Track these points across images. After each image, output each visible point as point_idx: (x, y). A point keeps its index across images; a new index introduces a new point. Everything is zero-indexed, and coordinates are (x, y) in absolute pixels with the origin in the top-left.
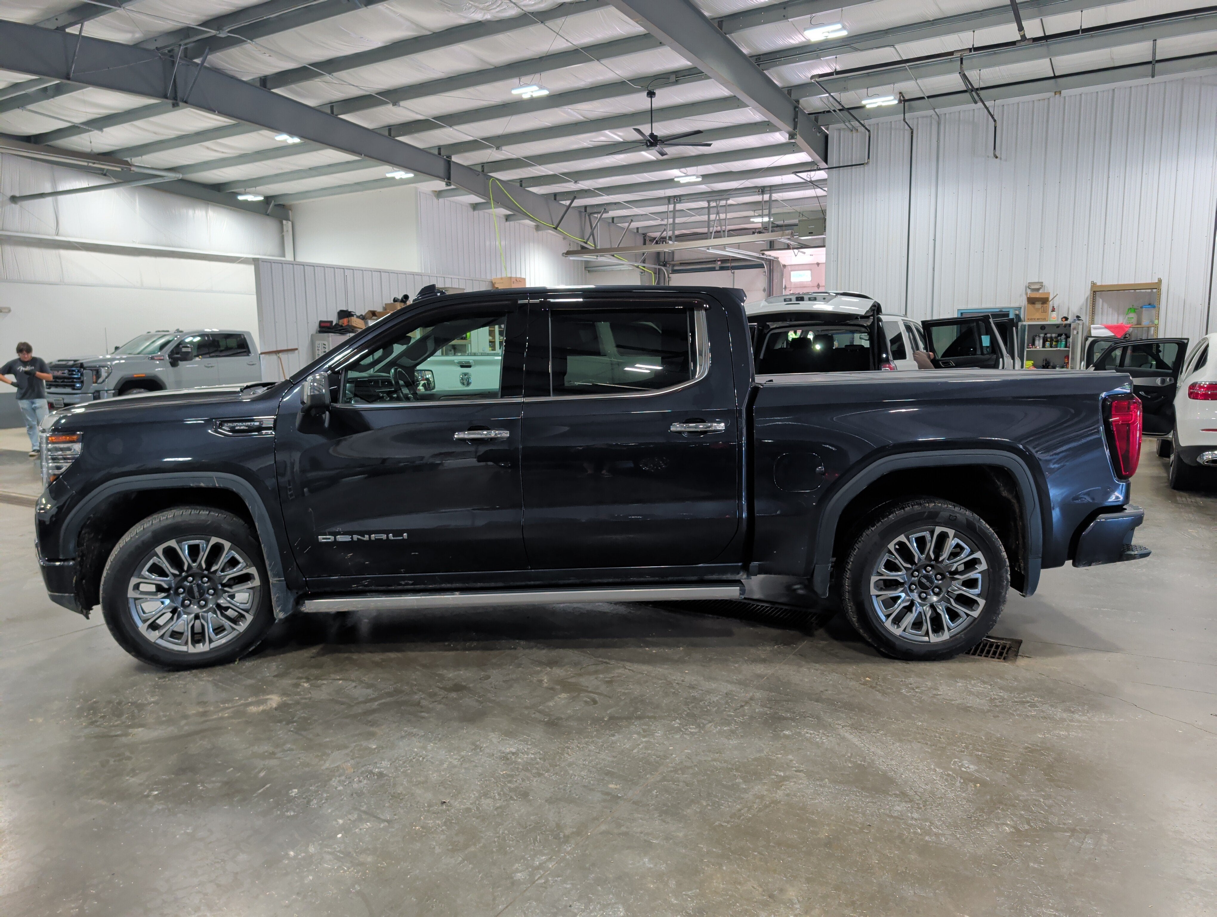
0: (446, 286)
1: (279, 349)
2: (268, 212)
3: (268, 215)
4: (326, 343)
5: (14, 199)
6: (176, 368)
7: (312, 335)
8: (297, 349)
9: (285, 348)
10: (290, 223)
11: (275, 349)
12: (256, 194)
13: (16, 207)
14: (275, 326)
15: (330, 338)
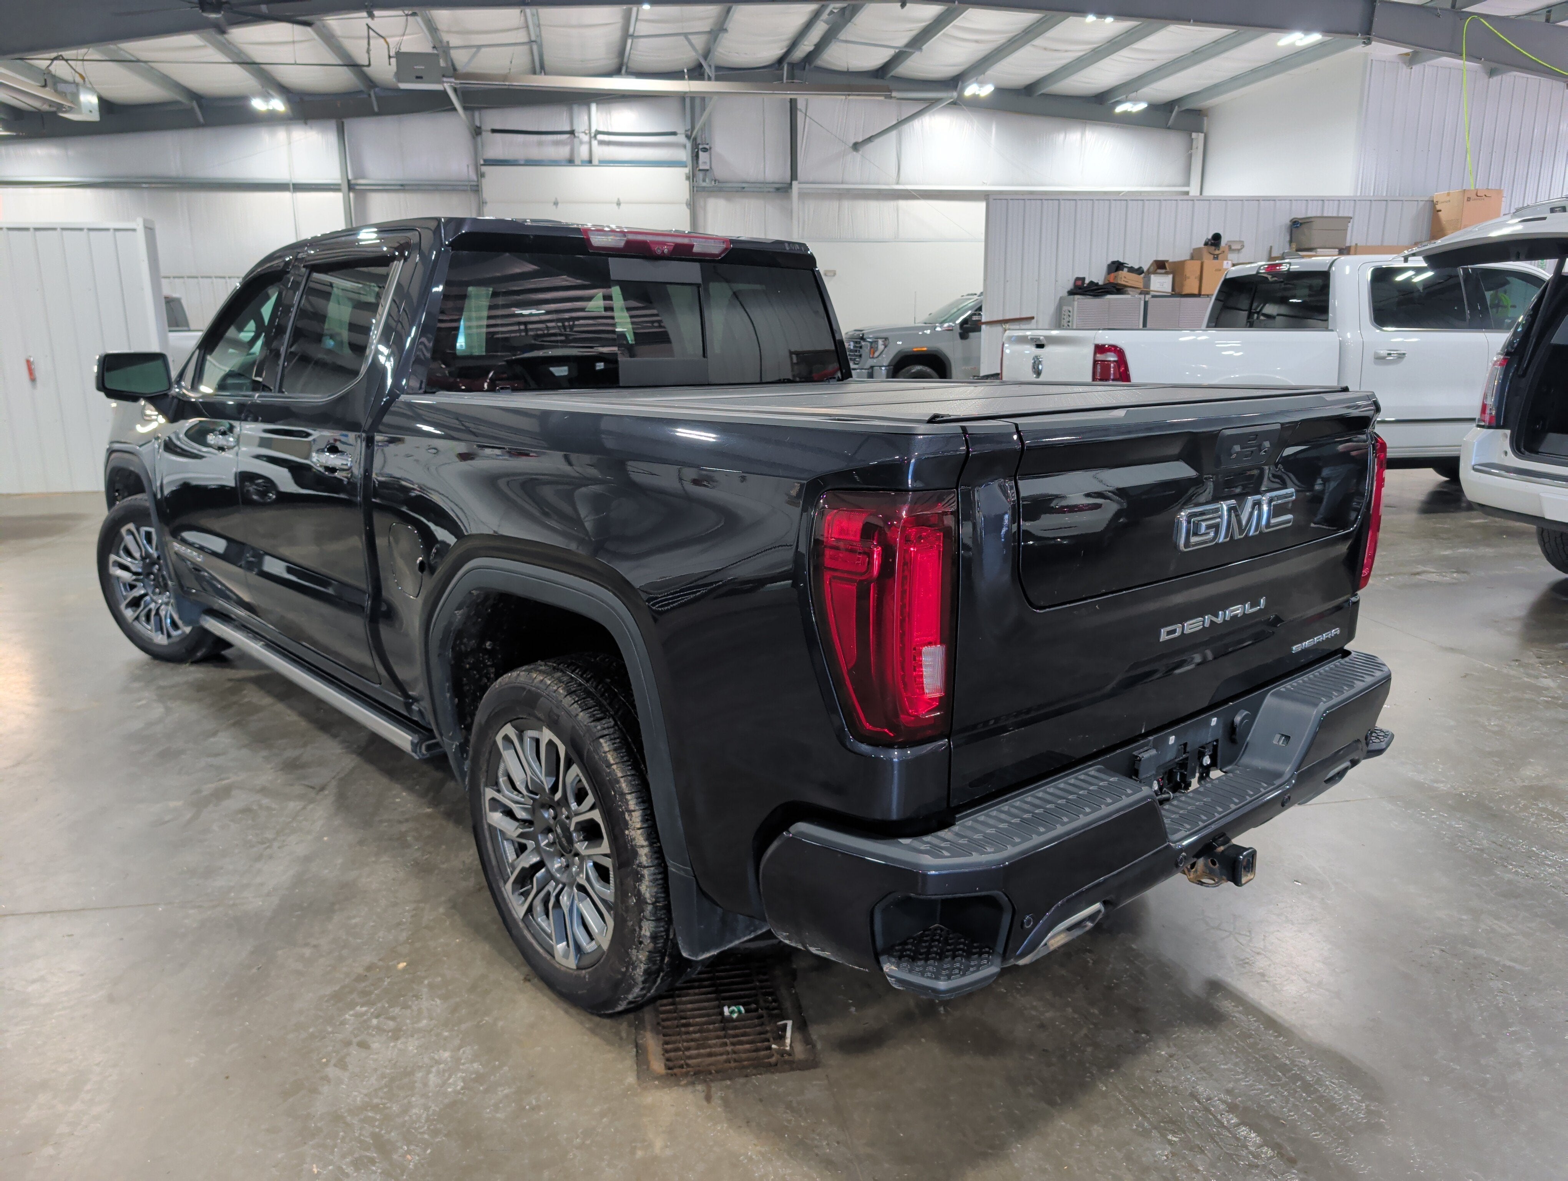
0: (1309, 215)
1: (1007, 317)
2: (1170, 123)
3: (1169, 128)
4: (1071, 309)
5: (856, 146)
6: (965, 341)
7: (1061, 298)
8: (1033, 318)
9: (1018, 316)
10: (1202, 135)
11: (1001, 318)
12: (1136, 101)
13: (857, 156)
14: (1005, 288)
15: (1076, 303)
